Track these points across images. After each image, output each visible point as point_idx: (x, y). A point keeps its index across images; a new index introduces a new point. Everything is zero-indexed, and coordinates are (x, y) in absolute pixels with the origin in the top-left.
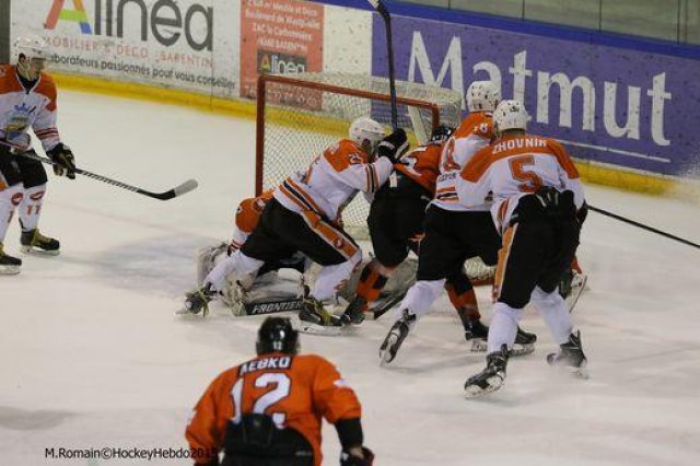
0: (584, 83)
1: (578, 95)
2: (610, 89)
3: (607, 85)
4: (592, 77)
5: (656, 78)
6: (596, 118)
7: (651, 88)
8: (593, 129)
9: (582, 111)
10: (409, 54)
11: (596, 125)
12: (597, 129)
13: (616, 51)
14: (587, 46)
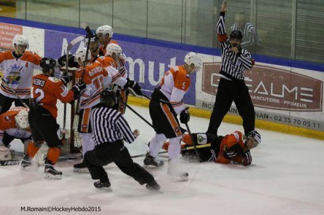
0: (140, 61)
1: (137, 67)
2: (151, 64)
3: (150, 62)
4: (143, 59)
5: (171, 60)
6: (145, 77)
7: (170, 64)
8: (143, 82)
9: (139, 74)
10: (61, 49)
11: (145, 80)
12: (146, 82)
13: (154, 47)
14: (141, 45)
